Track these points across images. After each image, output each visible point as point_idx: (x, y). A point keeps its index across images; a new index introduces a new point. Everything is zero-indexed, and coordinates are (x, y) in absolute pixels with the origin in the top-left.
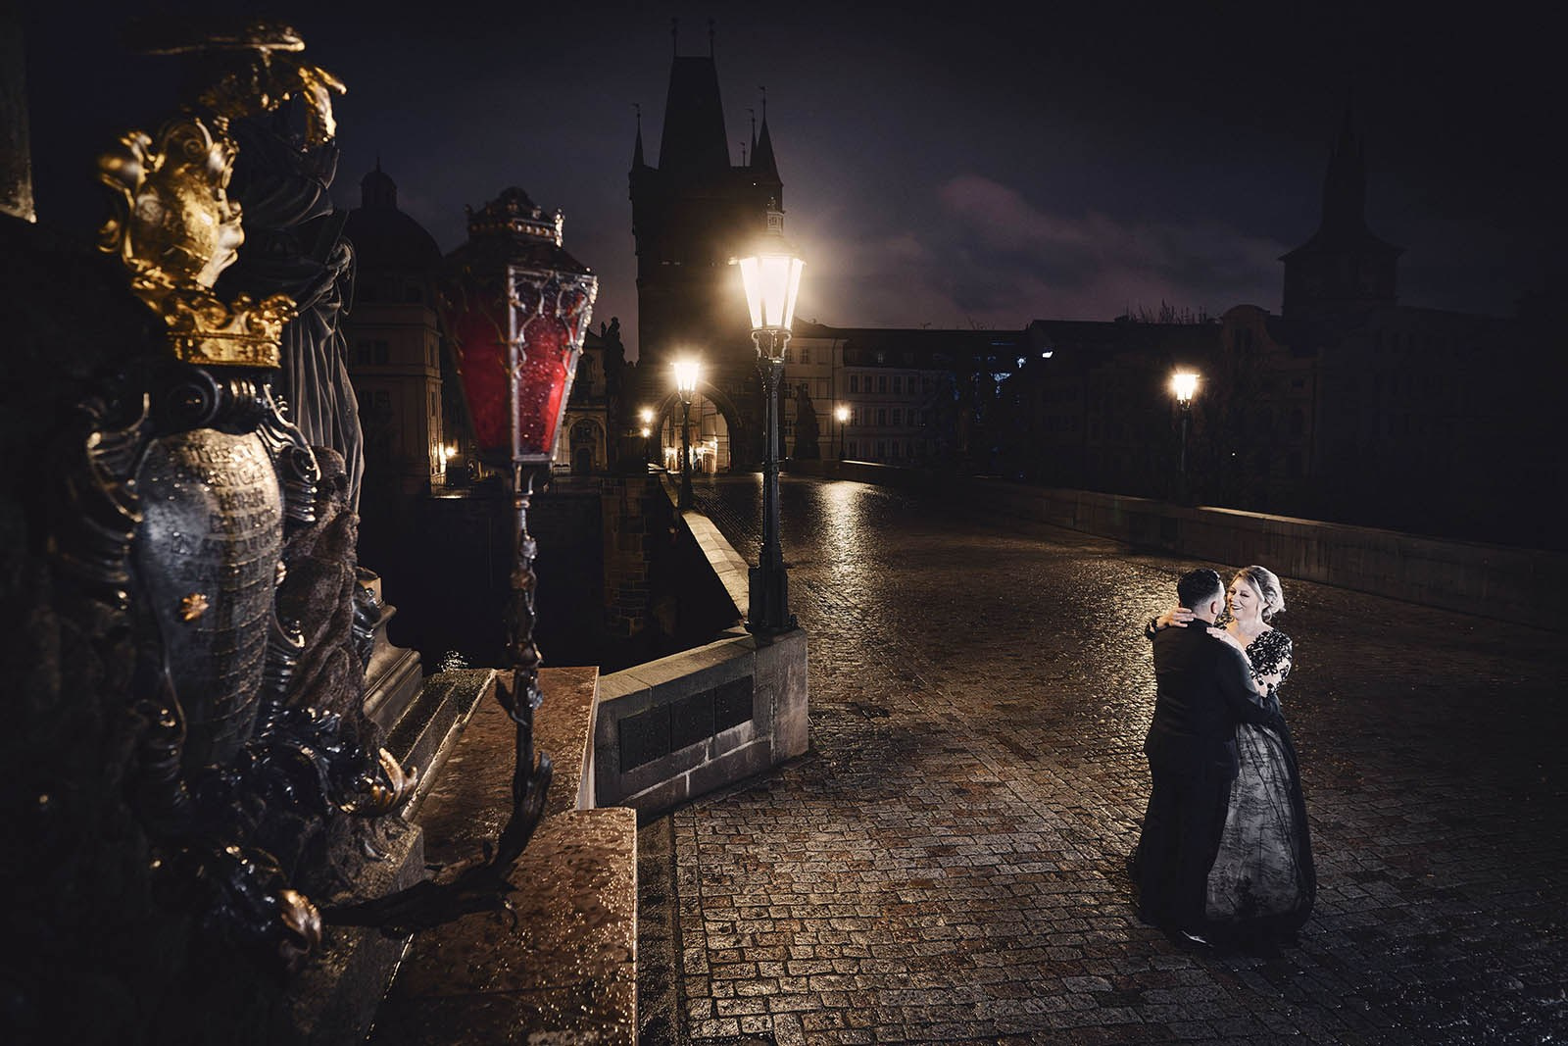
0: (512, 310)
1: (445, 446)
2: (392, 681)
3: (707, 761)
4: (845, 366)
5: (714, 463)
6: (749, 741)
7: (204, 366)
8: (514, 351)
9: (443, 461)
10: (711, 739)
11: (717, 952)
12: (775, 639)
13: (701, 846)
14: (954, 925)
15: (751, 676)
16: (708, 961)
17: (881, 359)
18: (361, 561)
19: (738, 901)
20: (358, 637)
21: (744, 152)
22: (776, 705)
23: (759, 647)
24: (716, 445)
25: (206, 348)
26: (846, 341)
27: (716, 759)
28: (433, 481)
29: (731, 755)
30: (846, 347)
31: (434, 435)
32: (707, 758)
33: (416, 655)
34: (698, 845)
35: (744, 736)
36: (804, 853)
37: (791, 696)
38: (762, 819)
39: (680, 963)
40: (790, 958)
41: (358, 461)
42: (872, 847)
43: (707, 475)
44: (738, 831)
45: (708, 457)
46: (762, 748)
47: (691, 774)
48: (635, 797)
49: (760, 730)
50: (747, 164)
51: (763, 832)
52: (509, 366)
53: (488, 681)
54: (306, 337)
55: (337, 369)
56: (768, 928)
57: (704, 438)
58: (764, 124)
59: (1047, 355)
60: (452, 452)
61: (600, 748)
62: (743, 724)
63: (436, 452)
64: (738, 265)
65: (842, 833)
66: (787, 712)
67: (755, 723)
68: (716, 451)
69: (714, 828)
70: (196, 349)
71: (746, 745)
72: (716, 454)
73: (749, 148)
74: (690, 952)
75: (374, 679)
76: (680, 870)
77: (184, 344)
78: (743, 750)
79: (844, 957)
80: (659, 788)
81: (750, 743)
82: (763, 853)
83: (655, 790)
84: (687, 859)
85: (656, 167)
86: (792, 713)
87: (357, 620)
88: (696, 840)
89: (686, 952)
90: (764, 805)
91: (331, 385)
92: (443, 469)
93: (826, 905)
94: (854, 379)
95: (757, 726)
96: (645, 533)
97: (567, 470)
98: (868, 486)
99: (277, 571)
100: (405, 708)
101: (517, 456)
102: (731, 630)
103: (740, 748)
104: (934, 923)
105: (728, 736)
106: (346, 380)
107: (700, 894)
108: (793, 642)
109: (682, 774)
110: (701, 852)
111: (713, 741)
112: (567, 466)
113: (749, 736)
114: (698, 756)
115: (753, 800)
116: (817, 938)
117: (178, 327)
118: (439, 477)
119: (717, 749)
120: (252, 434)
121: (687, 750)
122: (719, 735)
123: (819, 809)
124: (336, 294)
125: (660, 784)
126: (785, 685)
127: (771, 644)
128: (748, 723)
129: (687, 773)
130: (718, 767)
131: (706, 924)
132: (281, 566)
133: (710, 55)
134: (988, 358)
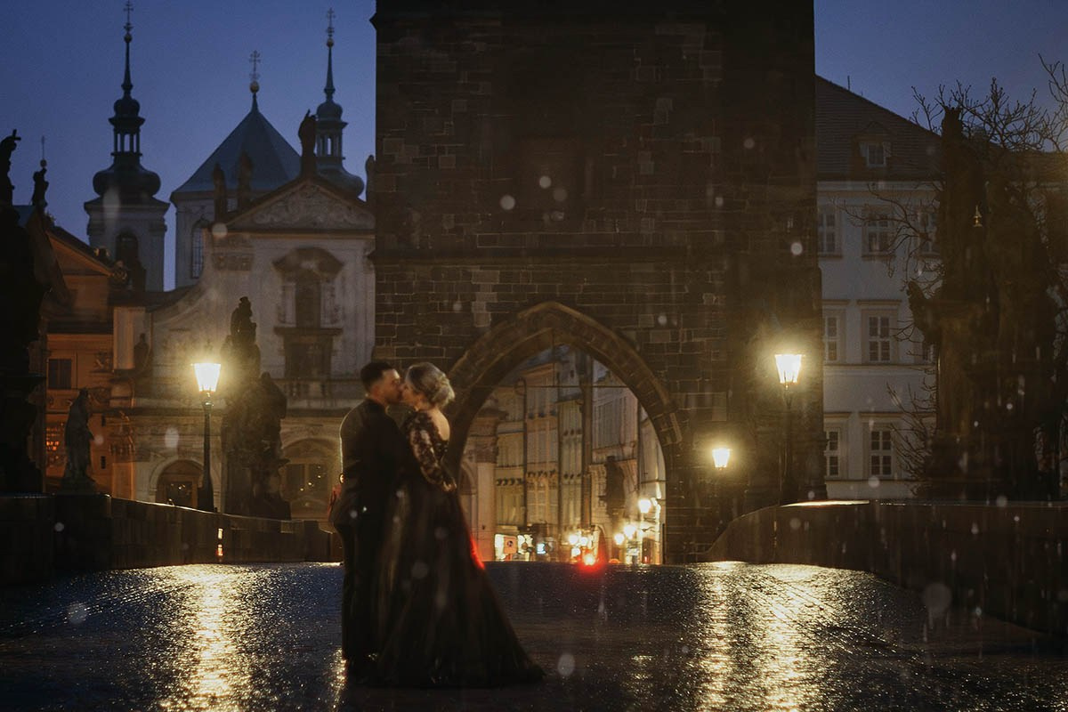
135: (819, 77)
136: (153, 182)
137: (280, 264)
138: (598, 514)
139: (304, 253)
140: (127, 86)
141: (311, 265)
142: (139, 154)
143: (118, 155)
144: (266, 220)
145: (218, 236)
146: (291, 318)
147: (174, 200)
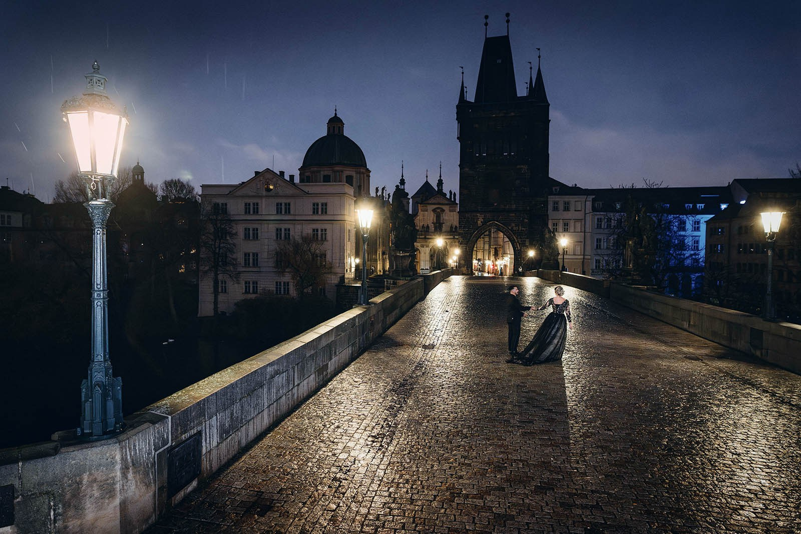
1: (355, 258)
4: (593, 212)
9: (353, 265)
17: (618, 206)
21: (527, 88)
24: (509, 259)
26: (594, 197)
28: (346, 276)
30: (594, 201)
31: (349, 252)
50: (527, 95)
57: (504, 255)
58: (539, 70)
59: (743, 202)
60: (358, 261)
63: (349, 261)
68: (509, 263)
73: (528, 85)
85: (473, 101)
92: (353, 270)
94: (600, 220)
112: (428, 269)
118: (350, 274)
133: (507, 35)
134: (698, 205)
135: (550, 178)
136: (407, 194)
137: (434, 210)
138: (492, 258)
139: (438, 208)
140: (402, 176)
141: (439, 210)
142: (404, 189)
144: (430, 202)
145: (422, 205)
146: (435, 220)
147: (411, 198)
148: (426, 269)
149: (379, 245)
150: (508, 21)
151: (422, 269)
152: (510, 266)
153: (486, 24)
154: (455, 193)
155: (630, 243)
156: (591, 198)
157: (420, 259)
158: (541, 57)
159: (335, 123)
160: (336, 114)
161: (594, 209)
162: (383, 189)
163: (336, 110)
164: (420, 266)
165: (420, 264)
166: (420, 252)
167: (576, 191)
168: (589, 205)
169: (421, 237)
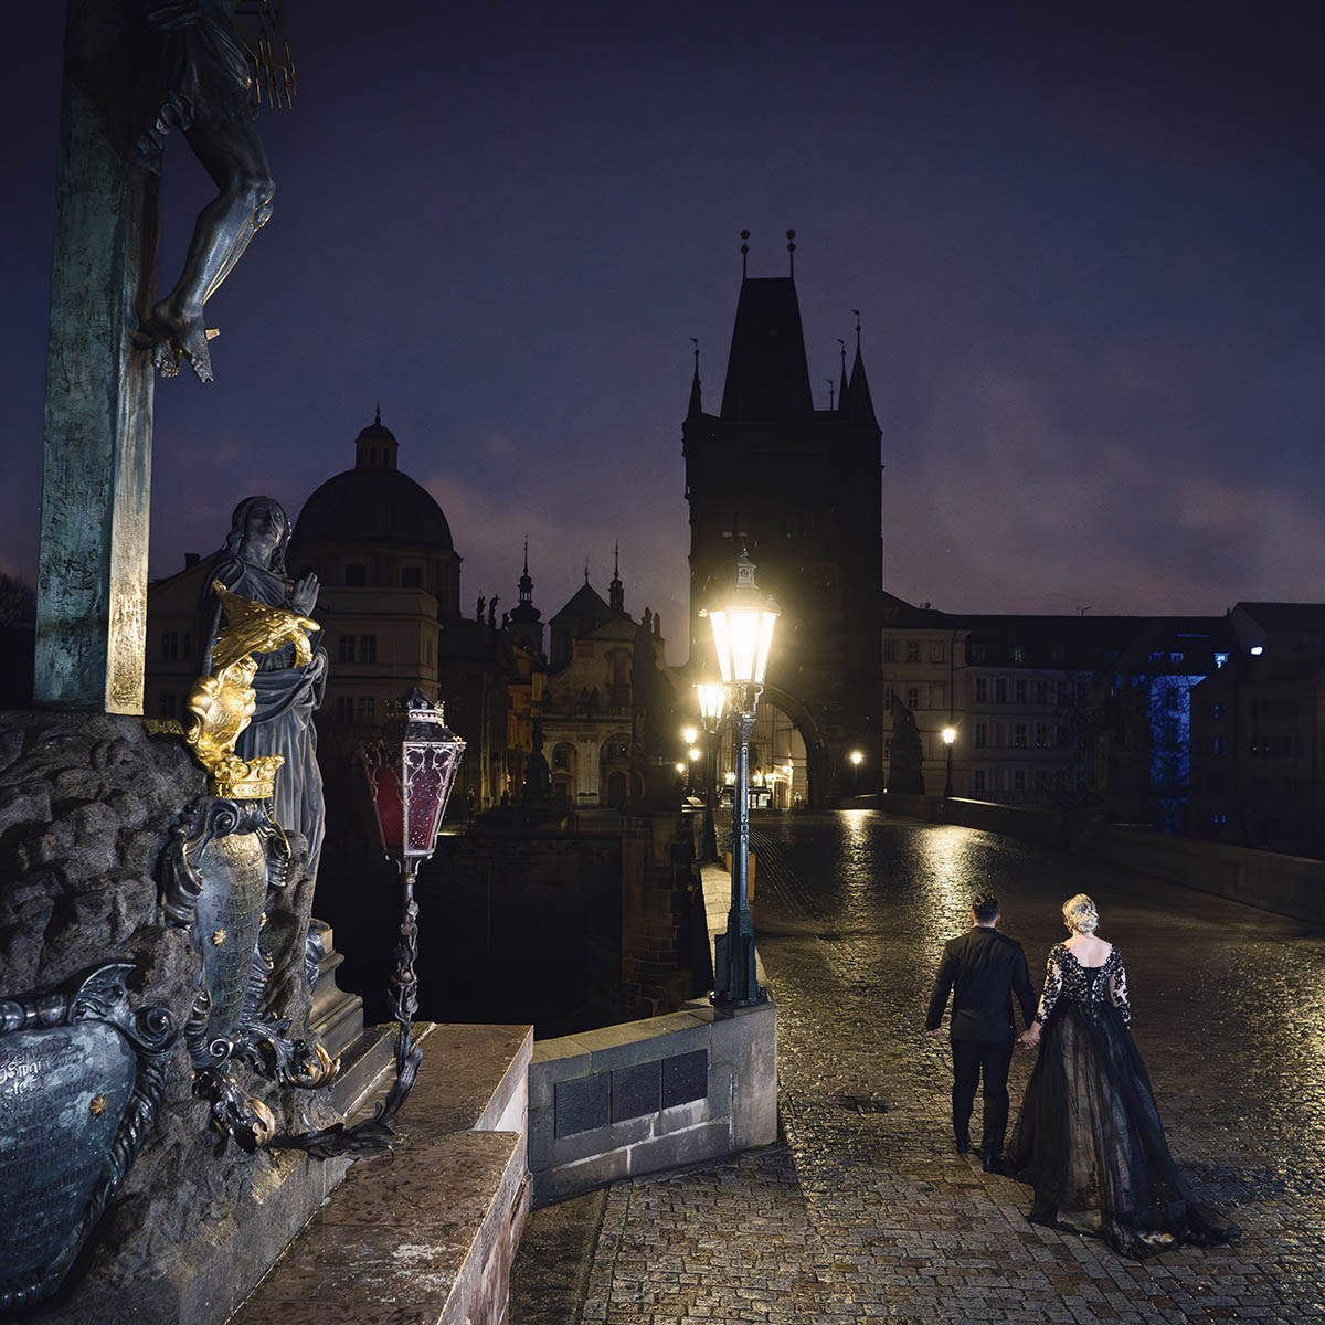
0: (405, 766)
2: (336, 1018)
3: (652, 1138)
4: (970, 665)
5: (788, 795)
6: (702, 1121)
7: (235, 801)
8: (405, 790)
10: (657, 1114)
11: (617, 1305)
12: (737, 1012)
13: (630, 1219)
14: (862, 1304)
15: (706, 1050)
16: (608, 1310)
17: (1018, 655)
18: (316, 913)
19: (651, 1266)
20: (308, 968)
21: (832, 393)
22: (736, 1085)
23: (717, 1019)
24: (792, 770)
25: (235, 790)
27: (662, 1137)
29: (680, 1135)
30: (969, 641)
32: (652, 1133)
33: (359, 1000)
34: (627, 1218)
35: (697, 1116)
36: (734, 1233)
37: (756, 1077)
38: (700, 1200)
39: (580, 1309)
40: (687, 1315)
41: (319, 829)
42: (808, 1233)
43: (778, 813)
44: (672, 1208)
45: (781, 786)
46: (718, 1132)
47: (632, 1150)
48: (571, 1165)
49: (715, 1111)
50: (836, 408)
51: (698, 1211)
52: (403, 799)
53: (426, 1032)
54: (286, 731)
55: (307, 758)
56: (675, 1289)
57: (776, 760)
58: (859, 358)
59: (1257, 651)
61: (535, 1110)
62: (697, 1102)
64: (708, 617)
65: (781, 1219)
66: (750, 1095)
67: (710, 1102)
68: (790, 779)
69: (648, 1204)
70: (230, 790)
71: (698, 1126)
72: (790, 783)
73: (837, 387)
74: (594, 1301)
75: (321, 1015)
76: (602, 1237)
77: (224, 787)
78: (695, 1130)
79: (739, 1319)
80: (596, 1160)
81: (703, 1124)
82: (692, 1229)
83: (592, 1162)
84: (613, 1227)
85: (718, 413)
86: (757, 1095)
87: (308, 956)
88: (627, 1213)
89: (587, 1302)
90: (710, 1189)
91: (302, 768)
93: (739, 1278)
94: (982, 683)
95: (712, 1106)
96: (675, 889)
97: (596, 800)
98: (978, 832)
99: (262, 918)
100: (345, 1044)
101: (407, 852)
102: (694, 1002)
103: (691, 1128)
104: (841, 1301)
105: (677, 1114)
106: (314, 763)
107: (617, 1257)
108: (757, 1016)
109: (622, 1148)
110: (628, 1223)
111: (660, 1116)
112: (595, 794)
113: (702, 1117)
114: (641, 1132)
115: (699, 1183)
116: (719, 1302)
117: (222, 778)
119: (664, 1126)
120: (253, 833)
121: (629, 1122)
122: (666, 1111)
123: (766, 1198)
124: (311, 695)
125: (597, 1156)
126: (748, 1064)
127: (732, 1016)
128: (701, 1102)
129: (629, 1148)
130: (667, 1145)
131: (615, 1282)
132: (264, 915)
133: (788, 275)
134: (1173, 655)
135: (885, 592)
136: (538, 614)
137: (608, 655)
139: (617, 649)
142: (531, 602)
143: (522, 601)
144: (599, 635)
145: (580, 642)
146: (611, 679)
147: (549, 623)
148: (590, 794)
149: (485, 737)
150: (792, 248)
151: (580, 794)
152: (793, 785)
153: (745, 249)
154: (657, 615)
155: (1102, 740)
156: (962, 634)
157: (576, 770)
158: (862, 330)
159: (376, 442)
160: (378, 420)
161: (970, 661)
162: (494, 602)
163: (378, 411)
164: (576, 785)
165: (576, 781)
166: (576, 753)
167: (930, 619)
168: (960, 649)
169: (578, 717)
